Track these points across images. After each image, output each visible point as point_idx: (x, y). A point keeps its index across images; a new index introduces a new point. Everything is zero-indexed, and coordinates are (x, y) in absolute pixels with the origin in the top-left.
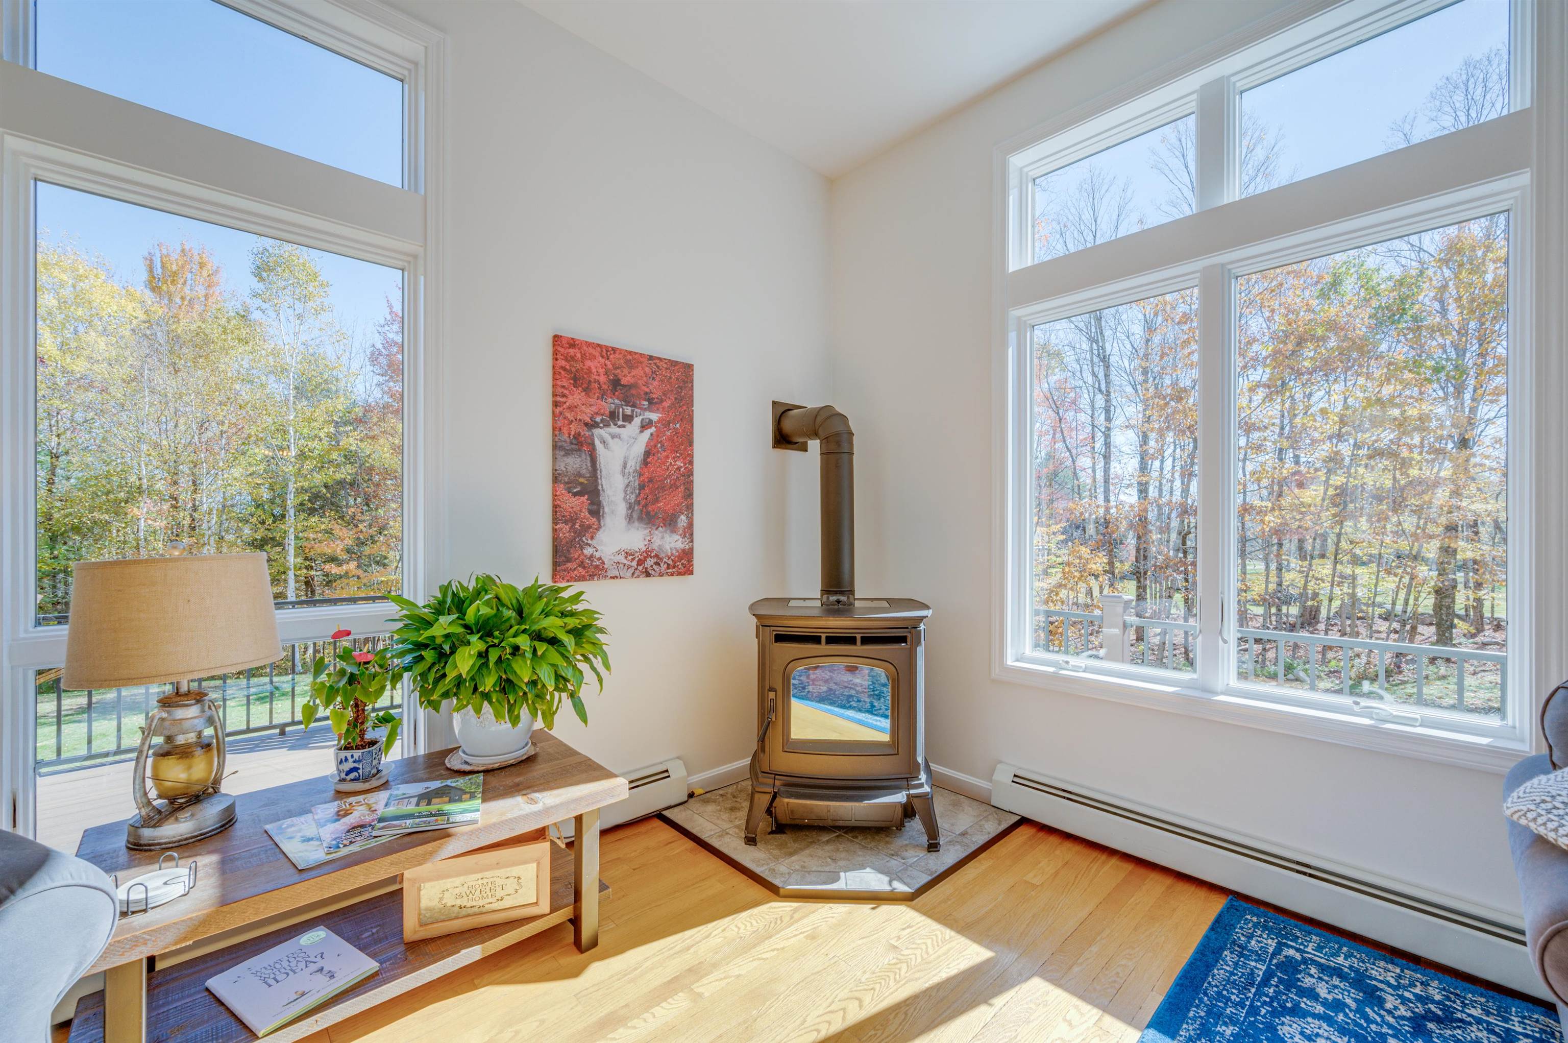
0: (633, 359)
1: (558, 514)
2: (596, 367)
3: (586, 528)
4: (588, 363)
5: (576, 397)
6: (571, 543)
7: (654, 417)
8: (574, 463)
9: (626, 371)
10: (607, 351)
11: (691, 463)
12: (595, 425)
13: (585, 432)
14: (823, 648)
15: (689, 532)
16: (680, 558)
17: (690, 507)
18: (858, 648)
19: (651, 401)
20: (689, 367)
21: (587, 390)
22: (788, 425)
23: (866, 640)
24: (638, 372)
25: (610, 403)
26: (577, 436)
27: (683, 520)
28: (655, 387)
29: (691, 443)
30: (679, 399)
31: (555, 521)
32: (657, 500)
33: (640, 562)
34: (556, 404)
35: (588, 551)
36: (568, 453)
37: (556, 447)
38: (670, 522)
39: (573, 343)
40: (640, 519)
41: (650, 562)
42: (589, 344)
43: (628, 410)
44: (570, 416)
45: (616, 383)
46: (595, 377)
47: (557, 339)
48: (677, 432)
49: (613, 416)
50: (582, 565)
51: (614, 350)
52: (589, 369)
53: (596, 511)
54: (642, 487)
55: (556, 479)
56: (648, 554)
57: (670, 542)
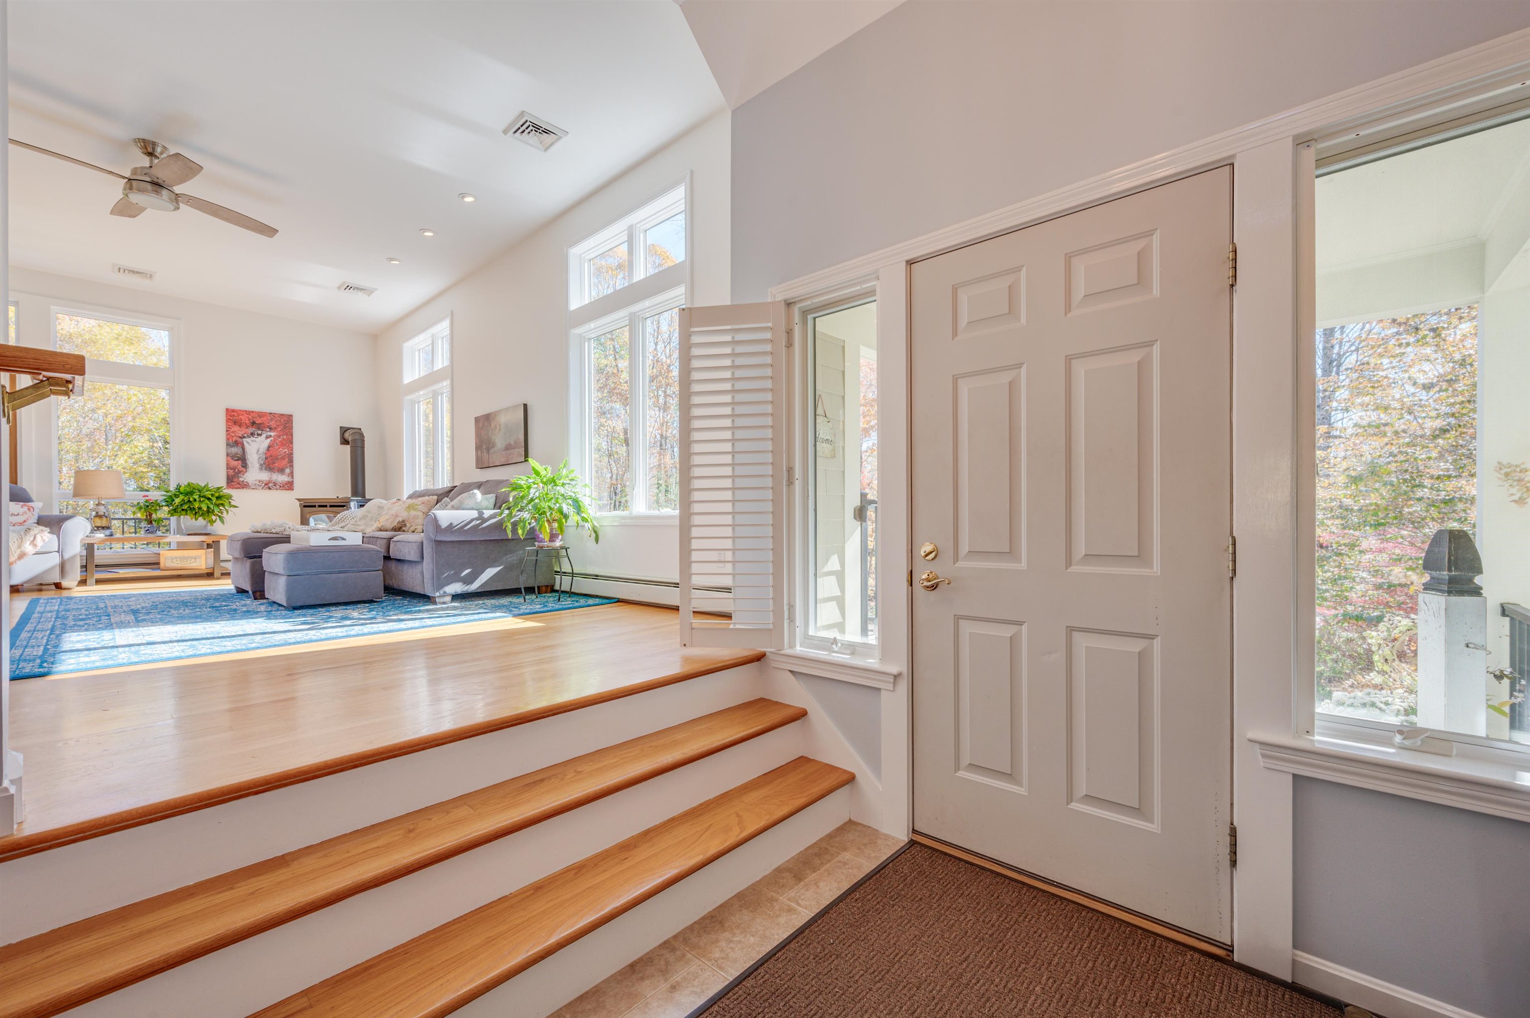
0: (261, 415)
1: (228, 467)
2: (244, 419)
3: (240, 472)
4: (241, 417)
5: (236, 428)
6: (234, 476)
7: (272, 434)
8: (234, 450)
9: (258, 419)
10: (248, 413)
11: (292, 450)
12: (245, 437)
13: (240, 440)
14: (317, 509)
15: (292, 474)
16: (286, 484)
17: (292, 466)
18: (328, 509)
19: (270, 429)
20: (291, 416)
21: (240, 426)
22: (347, 435)
23: (331, 506)
24: (265, 419)
25: (251, 430)
26: (236, 441)
27: (288, 471)
28: (273, 424)
29: (292, 443)
30: (285, 428)
31: (227, 469)
32: (274, 463)
33: (266, 484)
34: (227, 431)
35: (241, 479)
36: (232, 447)
37: (228, 445)
38: (281, 471)
39: (233, 411)
40: (266, 469)
41: (270, 485)
42: (240, 411)
43: (260, 432)
44: (232, 434)
45: (253, 423)
46: (243, 421)
47: (227, 409)
48: (284, 439)
49: (252, 434)
50: (238, 483)
51: (252, 412)
52: (241, 419)
53: (245, 466)
54: (266, 458)
55: (227, 455)
56: (270, 482)
57: (282, 478)
